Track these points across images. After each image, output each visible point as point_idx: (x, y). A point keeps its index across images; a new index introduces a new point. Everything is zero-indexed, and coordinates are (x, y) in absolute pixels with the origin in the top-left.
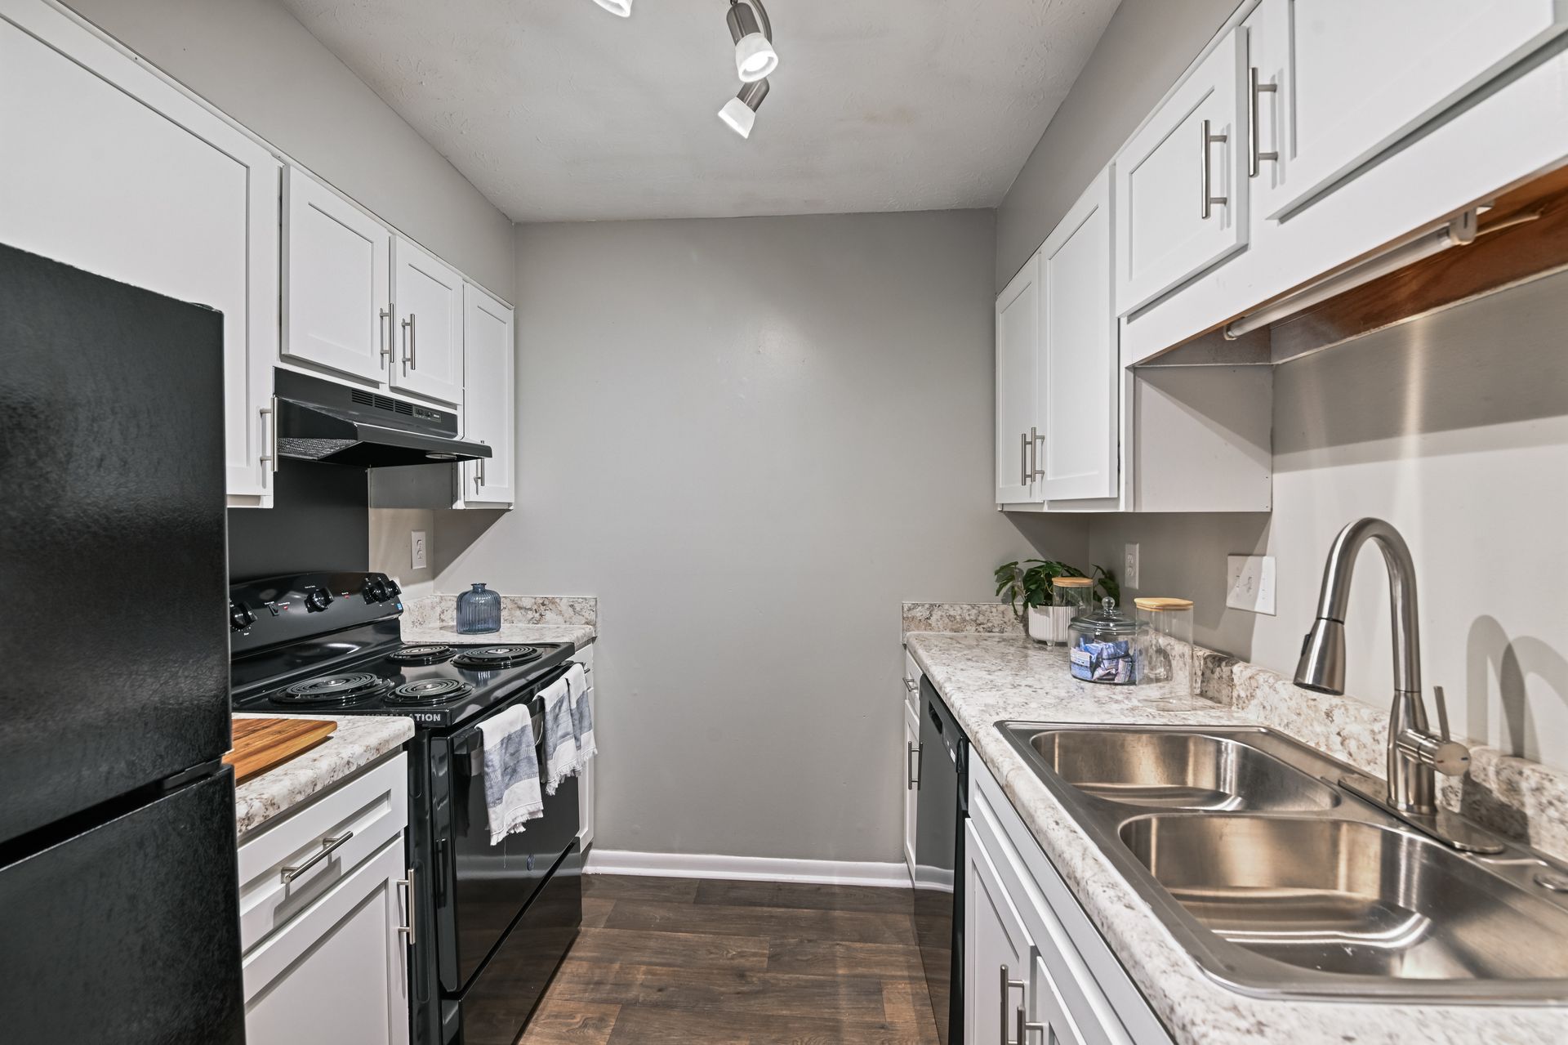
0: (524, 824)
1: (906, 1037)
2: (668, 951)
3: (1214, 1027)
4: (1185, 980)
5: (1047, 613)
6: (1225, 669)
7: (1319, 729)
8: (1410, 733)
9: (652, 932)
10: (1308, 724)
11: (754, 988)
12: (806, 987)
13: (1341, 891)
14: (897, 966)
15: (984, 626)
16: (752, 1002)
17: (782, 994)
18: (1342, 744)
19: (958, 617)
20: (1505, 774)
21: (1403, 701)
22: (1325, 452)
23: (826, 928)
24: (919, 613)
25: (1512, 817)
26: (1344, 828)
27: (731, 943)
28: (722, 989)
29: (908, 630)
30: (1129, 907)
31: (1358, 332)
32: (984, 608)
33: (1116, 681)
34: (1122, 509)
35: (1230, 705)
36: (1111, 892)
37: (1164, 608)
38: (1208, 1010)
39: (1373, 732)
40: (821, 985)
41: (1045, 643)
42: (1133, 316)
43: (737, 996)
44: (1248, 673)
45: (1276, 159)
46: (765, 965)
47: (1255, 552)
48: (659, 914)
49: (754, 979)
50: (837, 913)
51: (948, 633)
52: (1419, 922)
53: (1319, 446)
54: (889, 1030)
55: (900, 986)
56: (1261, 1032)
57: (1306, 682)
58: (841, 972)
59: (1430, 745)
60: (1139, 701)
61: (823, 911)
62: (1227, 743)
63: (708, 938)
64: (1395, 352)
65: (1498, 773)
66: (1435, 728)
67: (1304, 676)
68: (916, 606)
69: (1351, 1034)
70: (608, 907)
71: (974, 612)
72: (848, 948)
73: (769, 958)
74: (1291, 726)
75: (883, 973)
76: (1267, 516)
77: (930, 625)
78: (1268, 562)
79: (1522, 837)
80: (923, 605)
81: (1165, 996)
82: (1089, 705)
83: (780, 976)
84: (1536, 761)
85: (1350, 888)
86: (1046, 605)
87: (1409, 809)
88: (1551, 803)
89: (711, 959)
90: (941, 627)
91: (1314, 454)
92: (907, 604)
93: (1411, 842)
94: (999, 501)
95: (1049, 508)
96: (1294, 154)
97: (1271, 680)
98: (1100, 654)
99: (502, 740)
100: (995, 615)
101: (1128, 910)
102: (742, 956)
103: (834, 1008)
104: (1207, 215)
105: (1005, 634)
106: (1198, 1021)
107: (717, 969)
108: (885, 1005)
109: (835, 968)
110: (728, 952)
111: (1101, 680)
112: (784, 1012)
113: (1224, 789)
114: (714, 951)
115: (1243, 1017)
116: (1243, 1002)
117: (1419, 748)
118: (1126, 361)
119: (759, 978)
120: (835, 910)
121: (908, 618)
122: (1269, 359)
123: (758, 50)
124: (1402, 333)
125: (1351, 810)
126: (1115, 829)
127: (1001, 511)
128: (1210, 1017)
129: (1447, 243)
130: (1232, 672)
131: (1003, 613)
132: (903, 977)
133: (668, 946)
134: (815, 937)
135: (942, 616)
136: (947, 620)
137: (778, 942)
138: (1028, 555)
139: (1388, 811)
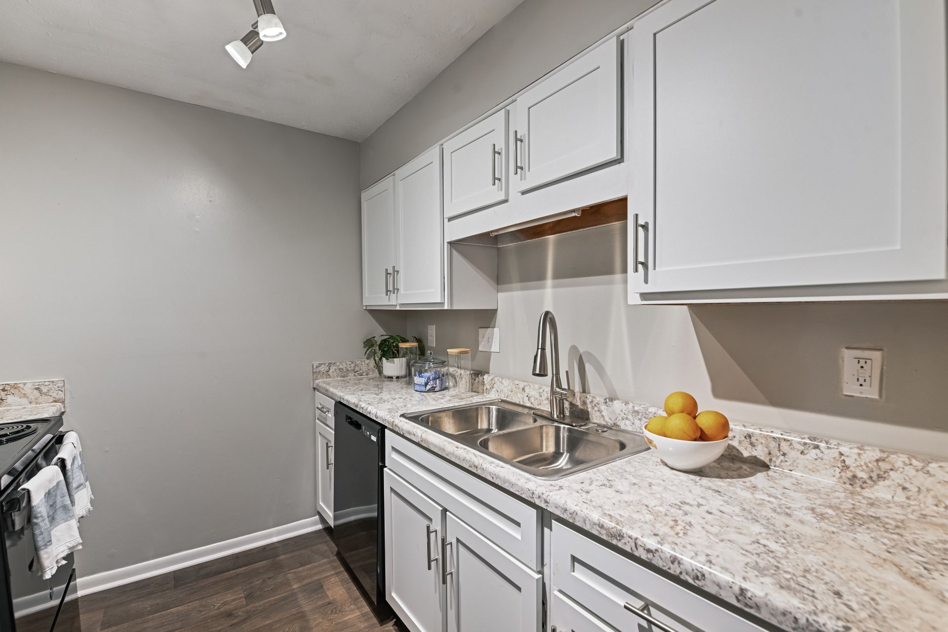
0: (64, 558)
1: (344, 603)
2: (166, 623)
3: (550, 492)
4: (534, 482)
5: (393, 362)
6: (481, 378)
7: (520, 396)
8: (558, 389)
9: (146, 618)
10: (515, 394)
11: (241, 618)
12: (276, 603)
13: (544, 451)
14: (327, 571)
15: (358, 373)
16: (244, 626)
17: (262, 613)
18: (529, 400)
19: (344, 369)
20: (582, 400)
21: (555, 377)
22: (519, 285)
23: (278, 567)
24: (323, 369)
25: (584, 413)
26: (544, 428)
27: (215, 600)
28: (219, 628)
29: (316, 379)
30: (502, 467)
31: (532, 239)
32: (358, 363)
33: (436, 390)
34: (446, 307)
35: (483, 393)
36: (493, 465)
37: (461, 353)
38: (546, 488)
39: (540, 393)
40: (285, 598)
41: (392, 377)
42: (450, 219)
43: (231, 627)
44: (490, 378)
45: (522, 169)
46: (244, 603)
47: (491, 326)
48: (147, 604)
49: (240, 613)
50: (282, 557)
51: (339, 378)
52: (566, 455)
53: (517, 282)
54: (333, 603)
55: (332, 580)
56: (562, 489)
57: (537, 373)
58: (295, 587)
59: (565, 392)
60: (450, 397)
61: (272, 559)
62: (492, 408)
63: (196, 604)
64: (543, 248)
65: (580, 399)
66: (565, 385)
67: (536, 371)
68: (320, 365)
69: (582, 481)
70: (99, 616)
71: (353, 365)
72: (295, 573)
73: (245, 598)
74: (509, 397)
75: (320, 577)
76: (496, 311)
77: (329, 375)
78: (496, 330)
79: (588, 419)
80: (325, 364)
81: (529, 490)
82: (432, 402)
83: (257, 604)
84: (589, 393)
85: (546, 450)
86: (393, 358)
87: (557, 417)
88: (595, 405)
89: (203, 615)
90: (335, 375)
91: (514, 285)
92: (316, 364)
93: (564, 428)
94: (364, 304)
95: (400, 308)
96: (529, 170)
97: (500, 380)
98: (429, 378)
99: (45, 495)
100: (363, 366)
101: (503, 469)
102: (225, 605)
103: (298, 607)
104: (494, 184)
105: (369, 376)
106: (544, 492)
107: (210, 618)
108: (327, 592)
109: (291, 586)
110: (215, 606)
111: (429, 391)
112: (267, 622)
113: (492, 427)
114: (203, 610)
115: (555, 486)
116: (553, 483)
117: (561, 394)
118: (447, 240)
119: (243, 611)
120: (279, 556)
121: (316, 372)
122: (497, 245)
123: (276, 26)
124: (546, 241)
125: (540, 422)
126: (477, 444)
127: (366, 309)
128: (548, 490)
129: (574, 214)
130: (483, 378)
131: (368, 364)
132: (332, 575)
133: (164, 621)
134: (272, 575)
135: (335, 369)
136: (338, 371)
137: (248, 587)
138: (379, 333)
139: (552, 420)
